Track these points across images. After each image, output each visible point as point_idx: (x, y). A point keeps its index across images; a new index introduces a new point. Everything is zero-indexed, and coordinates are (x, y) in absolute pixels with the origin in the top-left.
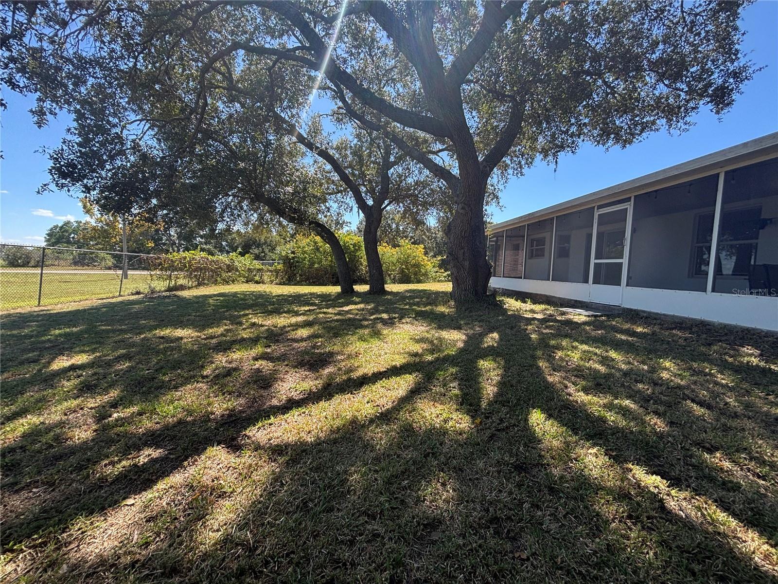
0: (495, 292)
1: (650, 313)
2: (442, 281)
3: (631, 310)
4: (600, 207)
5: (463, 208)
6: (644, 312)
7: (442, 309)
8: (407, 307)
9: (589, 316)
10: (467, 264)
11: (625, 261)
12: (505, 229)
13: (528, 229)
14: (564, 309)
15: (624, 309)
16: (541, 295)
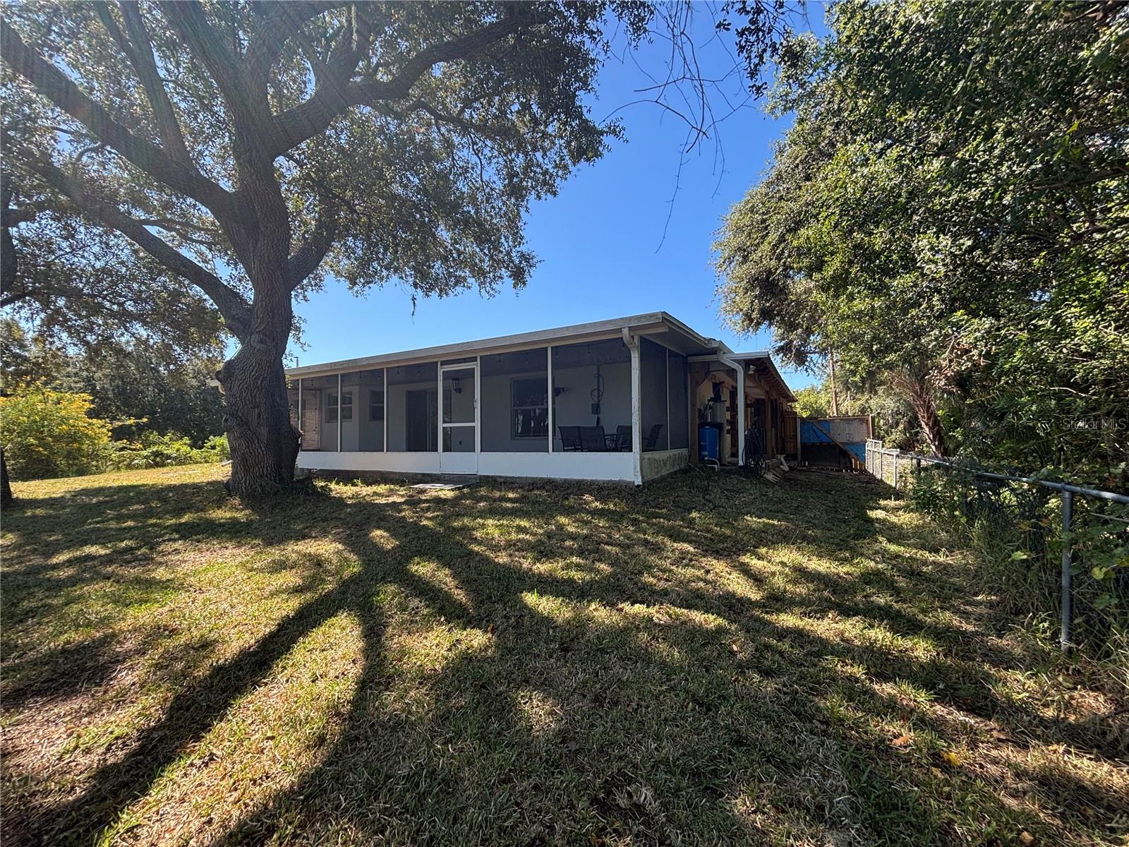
0: (310, 475)
1: (506, 477)
2: (138, 467)
3: (488, 477)
4: (444, 363)
5: (261, 342)
6: (500, 477)
7: (221, 515)
8: (130, 523)
9: (452, 490)
10: (264, 431)
11: (477, 424)
12: (300, 378)
13: (342, 381)
14: (421, 486)
15: (481, 477)
16: (373, 472)
